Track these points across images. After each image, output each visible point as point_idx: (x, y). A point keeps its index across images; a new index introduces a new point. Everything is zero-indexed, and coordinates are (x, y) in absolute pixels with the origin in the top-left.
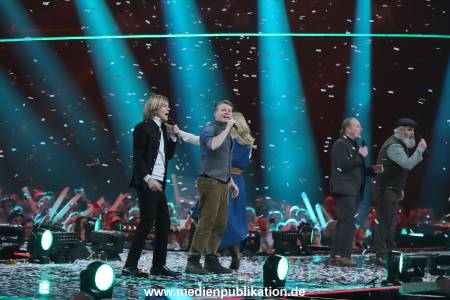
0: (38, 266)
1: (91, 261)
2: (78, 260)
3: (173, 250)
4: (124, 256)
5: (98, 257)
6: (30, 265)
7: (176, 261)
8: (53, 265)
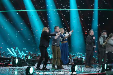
0: (14, 67)
1: (28, 66)
2: (24, 66)
3: (48, 64)
4: (36, 65)
5: (29, 65)
6: (12, 67)
7: (49, 66)
8: (18, 67)
